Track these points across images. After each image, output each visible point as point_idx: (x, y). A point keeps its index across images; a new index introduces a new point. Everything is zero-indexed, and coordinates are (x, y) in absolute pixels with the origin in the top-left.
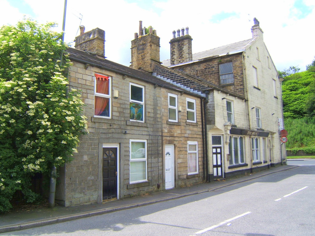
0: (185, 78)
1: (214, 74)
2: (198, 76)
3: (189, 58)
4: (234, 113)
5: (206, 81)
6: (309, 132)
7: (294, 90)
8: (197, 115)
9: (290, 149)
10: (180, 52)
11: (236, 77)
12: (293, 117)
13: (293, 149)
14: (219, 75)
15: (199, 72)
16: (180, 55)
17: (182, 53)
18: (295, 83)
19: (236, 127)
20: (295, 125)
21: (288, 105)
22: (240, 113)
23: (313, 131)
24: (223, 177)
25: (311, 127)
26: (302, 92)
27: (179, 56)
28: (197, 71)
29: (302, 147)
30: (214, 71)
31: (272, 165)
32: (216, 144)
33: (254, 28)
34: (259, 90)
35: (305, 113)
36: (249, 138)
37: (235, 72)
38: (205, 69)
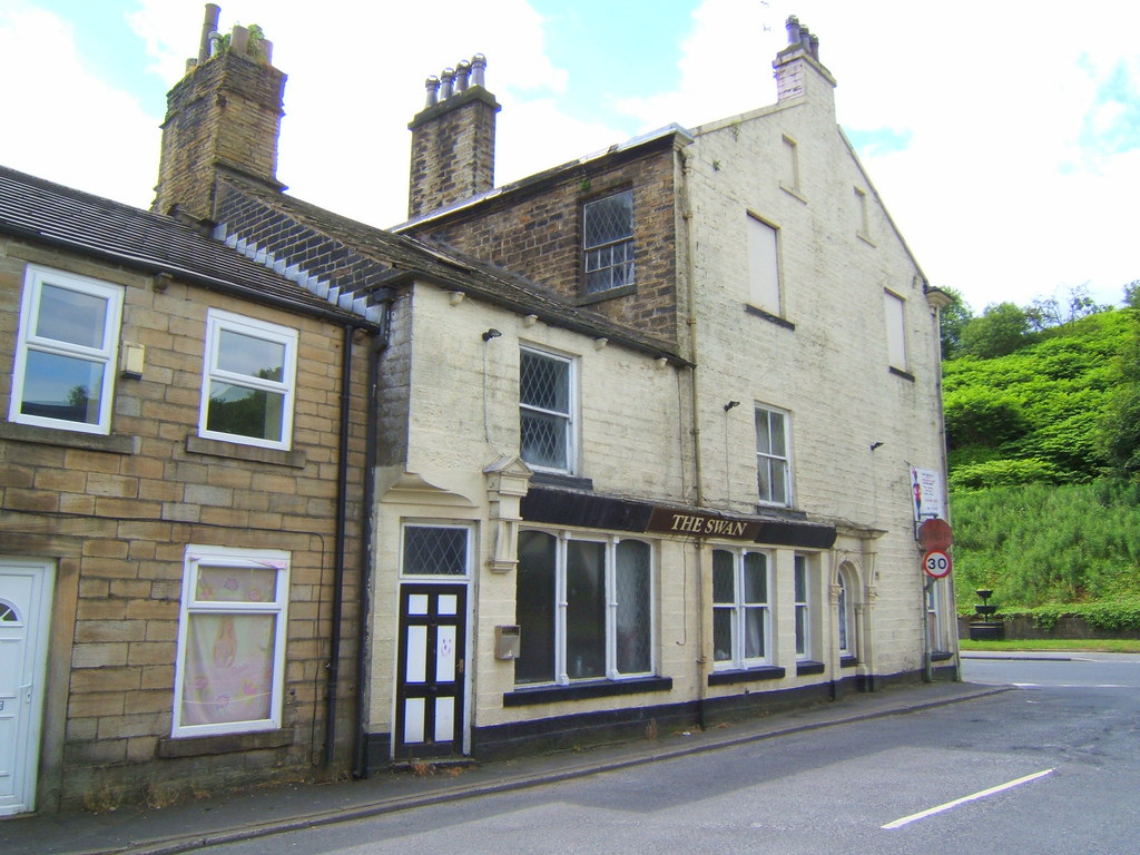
0: (319, 233)
1: (561, 246)
2: (499, 264)
3: (474, 185)
4: (581, 416)
5: (527, 282)
6: (1110, 541)
7: (1063, 377)
8: (303, 408)
9: (1030, 611)
10: (442, 164)
11: (646, 253)
12: (1052, 478)
13: (1041, 608)
14: (577, 250)
15: (507, 243)
16: (442, 175)
17: (449, 165)
18: (1073, 347)
19: (591, 488)
20: (1058, 512)
21: (1035, 433)
22: (627, 422)
23: (1128, 538)
24: (467, 747)
25: (1121, 522)
26: (1096, 381)
27: (438, 180)
28: (496, 239)
29: (1079, 602)
30: (558, 234)
31: (863, 684)
32: (431, 570)
33: (785, 59)
34: (791, 327)
35: (1101, 463)
36: (691, 548)
37: (641, 231)
38: (529, 226)
